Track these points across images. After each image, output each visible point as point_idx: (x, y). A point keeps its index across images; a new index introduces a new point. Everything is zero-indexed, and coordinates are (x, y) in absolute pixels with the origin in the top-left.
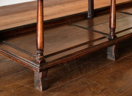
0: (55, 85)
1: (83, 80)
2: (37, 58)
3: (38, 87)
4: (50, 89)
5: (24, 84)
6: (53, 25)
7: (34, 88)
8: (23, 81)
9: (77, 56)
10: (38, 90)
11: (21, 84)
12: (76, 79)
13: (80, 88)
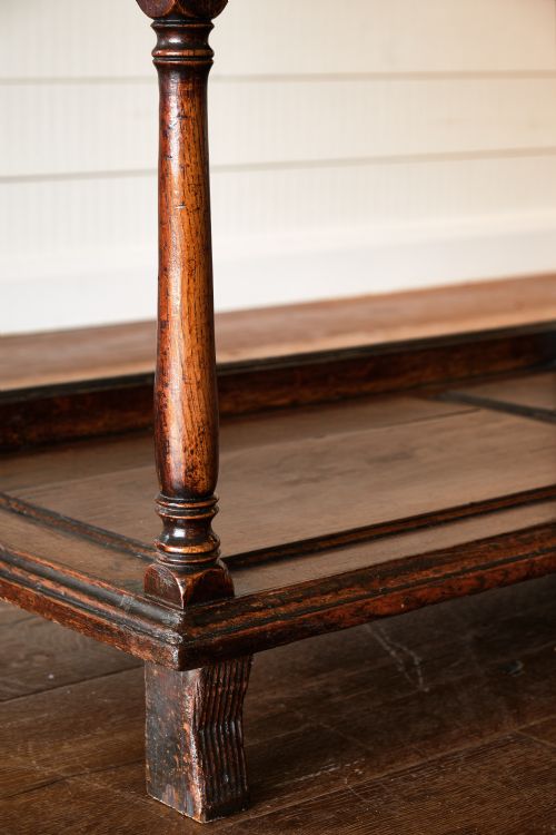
0: (310, 783)
1: (534, 757)
2: (159, 562)
3: (170, 790)
4: (267, 809)
5: (67, 770)
6: (307, 394)
7: (140, 800)
8: (67, 748)
9: (484, 568)
10: (172, 814)
11: (47, 771)
12: (478, 744)
13: (509, 807)
